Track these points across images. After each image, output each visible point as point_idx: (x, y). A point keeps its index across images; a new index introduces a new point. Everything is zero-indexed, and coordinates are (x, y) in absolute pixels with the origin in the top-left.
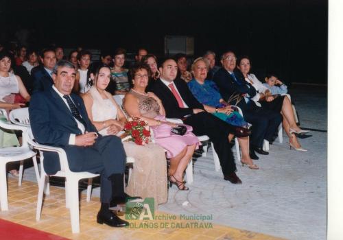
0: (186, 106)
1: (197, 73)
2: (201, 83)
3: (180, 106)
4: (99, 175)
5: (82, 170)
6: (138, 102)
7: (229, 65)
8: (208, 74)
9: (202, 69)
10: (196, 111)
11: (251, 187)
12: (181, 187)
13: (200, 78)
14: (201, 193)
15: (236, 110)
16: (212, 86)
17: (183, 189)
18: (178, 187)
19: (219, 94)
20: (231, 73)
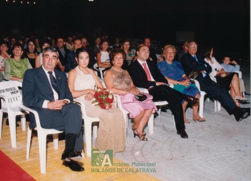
0: (153, 80)
1: (166, 56)
2: (169, 63)
3: (149, 80)
4: (62, 132)
5: (51, 128)
6: (114, 77)
7: (192, 50)
8: (175, 56)
9: (170, 53)
10: (158, 84)
11: (194, 141)
12: (142, 138)
13: (169, 60)
14: (155, 144)
15: (193, 83)
16: (178, 65)
17: (143, 140)
18: (140, 138)
19: (183, 71)
20: (193, 56)
